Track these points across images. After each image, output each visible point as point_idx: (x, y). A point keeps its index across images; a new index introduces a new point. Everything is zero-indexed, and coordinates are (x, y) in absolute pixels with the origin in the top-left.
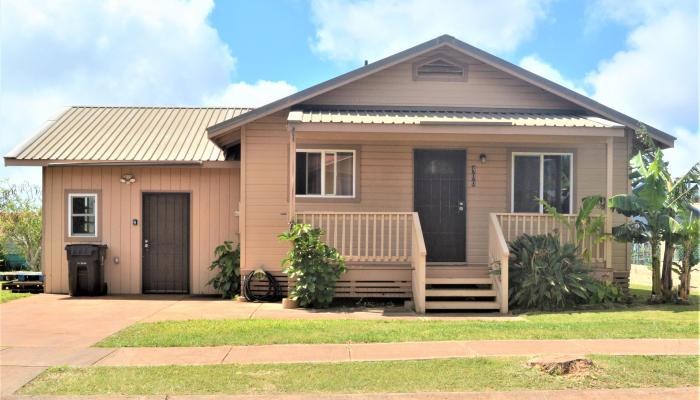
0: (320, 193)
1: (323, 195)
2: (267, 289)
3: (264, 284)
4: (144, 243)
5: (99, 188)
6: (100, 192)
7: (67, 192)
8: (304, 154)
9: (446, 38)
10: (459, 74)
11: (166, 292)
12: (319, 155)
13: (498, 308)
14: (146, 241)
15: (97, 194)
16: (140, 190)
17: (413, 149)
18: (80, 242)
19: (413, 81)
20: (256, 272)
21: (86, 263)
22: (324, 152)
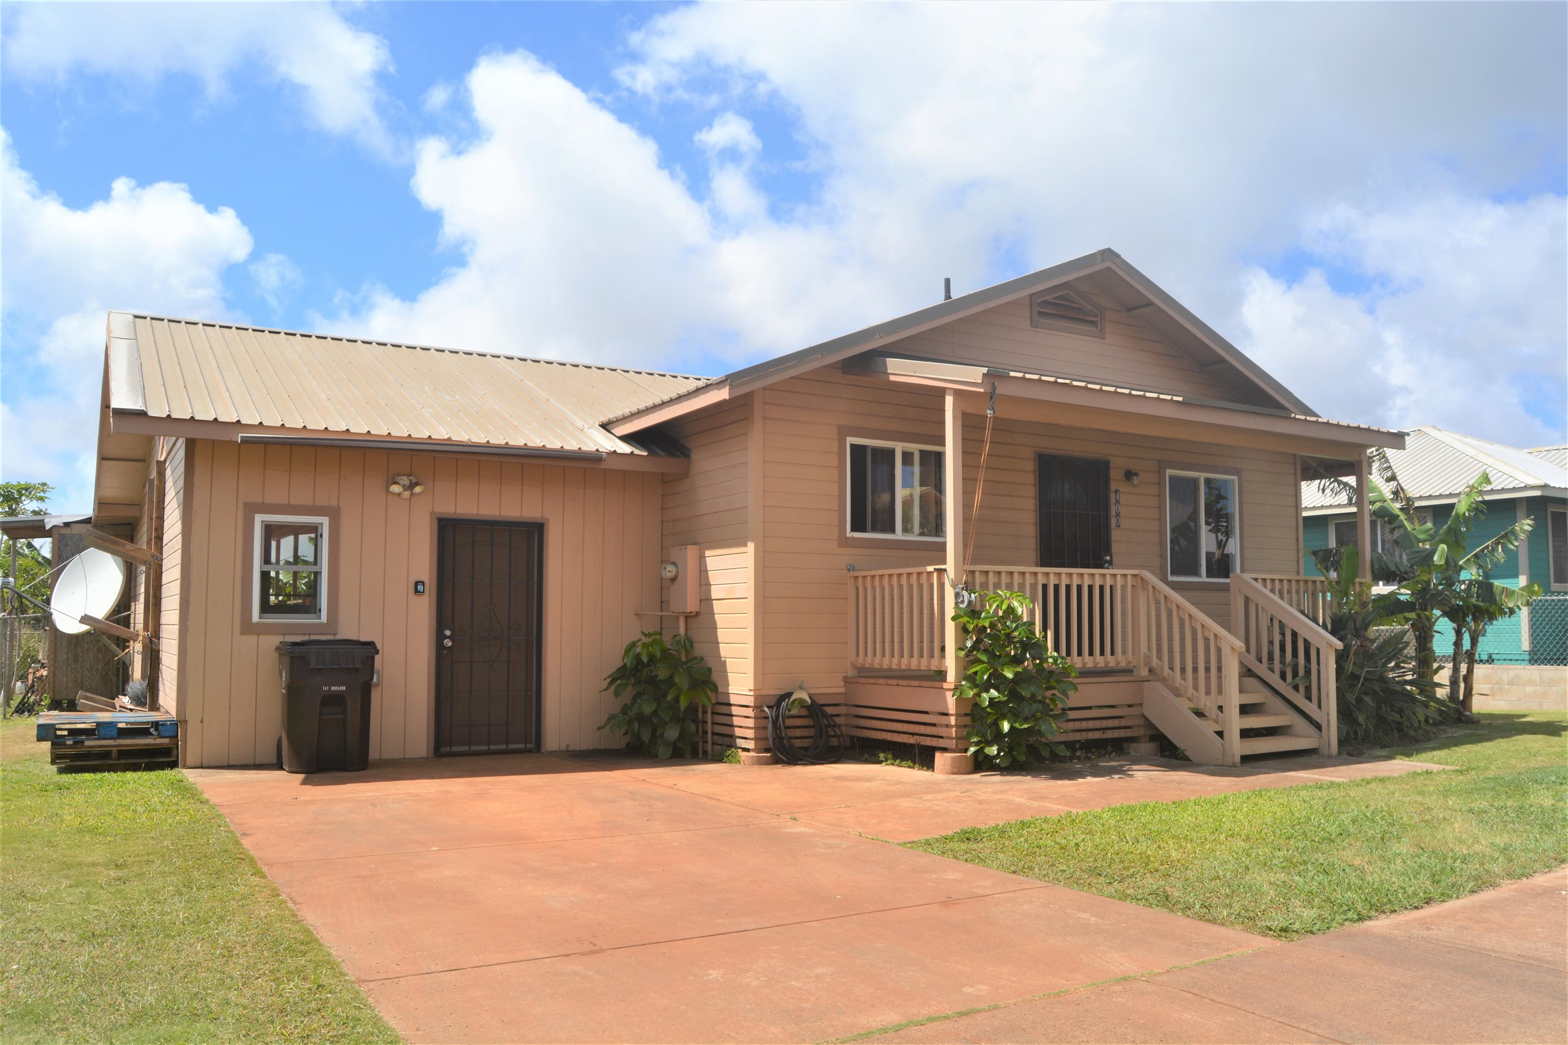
0: (892, 530)
1: (899, 535)
2: (811, 732)
3: (798, 722)
4: (440, 637)
5: (334, 503)
6: (334, 514)
7: (251, 509)
8: (864, 448)
9: (1108, 254)
10: (1093, 323)
11: (489, 749)
12: (891, 453)
13: (1317, 747)
14: (448, 633)
15: (327, 518)
16: (432, 513)
17: (1035, 452)
18: (281, 634)
19: (1032, 326)
20: (793, 698)
21: (344, 688)
22: (899, 448)
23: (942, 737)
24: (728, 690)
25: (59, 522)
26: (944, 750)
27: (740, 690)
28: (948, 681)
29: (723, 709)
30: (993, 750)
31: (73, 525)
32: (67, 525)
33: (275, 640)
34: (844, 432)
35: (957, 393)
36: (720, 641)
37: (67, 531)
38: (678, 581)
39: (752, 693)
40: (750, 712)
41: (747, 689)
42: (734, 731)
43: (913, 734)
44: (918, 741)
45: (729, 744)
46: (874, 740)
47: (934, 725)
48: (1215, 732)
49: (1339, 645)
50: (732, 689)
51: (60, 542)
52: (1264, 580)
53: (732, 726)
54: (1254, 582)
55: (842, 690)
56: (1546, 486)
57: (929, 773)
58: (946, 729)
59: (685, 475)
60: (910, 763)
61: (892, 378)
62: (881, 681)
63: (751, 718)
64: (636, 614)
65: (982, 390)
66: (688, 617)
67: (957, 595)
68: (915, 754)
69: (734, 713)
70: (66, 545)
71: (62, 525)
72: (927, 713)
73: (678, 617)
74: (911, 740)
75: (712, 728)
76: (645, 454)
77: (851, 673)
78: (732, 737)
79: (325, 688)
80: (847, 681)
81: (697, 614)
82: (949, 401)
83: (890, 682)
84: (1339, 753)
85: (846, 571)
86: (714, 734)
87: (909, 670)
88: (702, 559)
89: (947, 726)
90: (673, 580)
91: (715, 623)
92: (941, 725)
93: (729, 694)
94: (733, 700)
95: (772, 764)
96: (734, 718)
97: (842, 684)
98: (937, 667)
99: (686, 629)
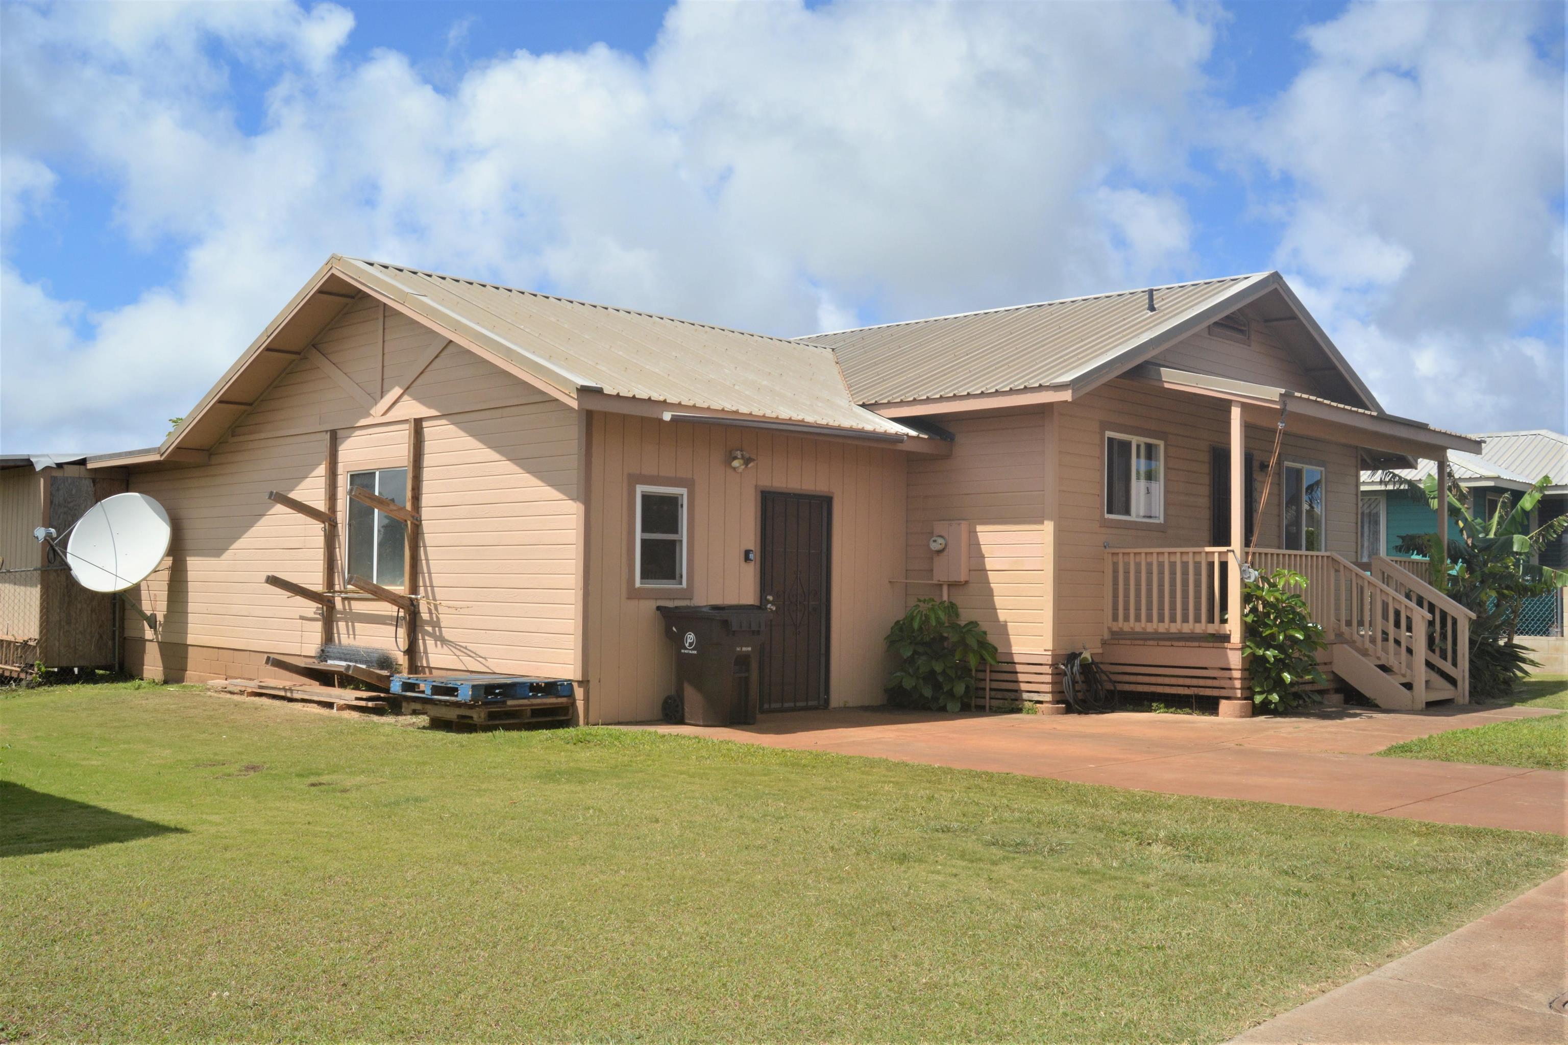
0: (1128, 513)
1: (1133, 517)
4: (765, 602)
5: (690, 475)
6: (690, 485)
7: (633, 479)
10: (1242, 331)
11: (795, 706)
12: (1128, 445)
13: (1452, 697)
14: (770, 598)
15: (686, 489)
16: (756, 486)
17: (1210, 445)
18: (653, 599)
19: (1209, 334)
20: (1082, 656)
21: (750, 649)
22: (1135, 440)
23: (1224, 688)
24: (1011, 650)
25: (50, 462)
26: (1228, 698)
27: (1031, 650)
28: (1232, 641)
29: (1005, 667)
30: (1275, 697)
31: (65, 466)
32: (60, 466)
33: (651, 605)
34: (1105, 425)
35: (1244, 406)
36: (997, 607)
37: (58, 474)
38: (945, 553)
39: (1050, 653)
40: (1048, 670)
41: (1043, 649)
42: (1019, 686)
43: (1189, 687)
44: (1196, 692)
45: (1013, 697)
46: (1140, 693)
47: (1215, 678)
48: (1401, 684)
49: (1473, 616)
50: (1015, 649)
51: (52, 485)
52: (1401, 562)
53: (1017, 682)
54: (1394, 563)
55: (1100, 651)
56: (1499, 478)
57: (1212, 718)
58: (1229, 681)
59: (948, 456)
60: (1188, 710)
61: (1167, 385)
62: (1151, 643)
63: (1048, 674)
64: (890, 582)
65: (1278, 407)
66: (954, 585)
67: (1243, 572)
68: (1192, 703)
69: (1018, 671)
70: (58, 490)
71: (54, 466)
72: (1206, 668)
73: (941, 585)
74: (1187, 691)
75: (990, 685)
76: (926, 437)
77: (1106, 636)
78: (1018, 691)
79: (738, 649)
80: (1104, 643)
81: (966, 582)
82: (1236, 413)
83: (1161, 643)
84: (1470, 702)
85: (1103, 548)
86: (991, 689)
87: (1181, 633)
88: (973, 534)
89: (1230, 679)
90: (939, 552)
91: (991, 590)
92: (1224, 678)
93: (1012, 654)
94: (1017, 659)
95: (1063, 714)
96: (1019, 675)
97: (1100, 645)
98: (1216, 630)
99: (949, 596)
